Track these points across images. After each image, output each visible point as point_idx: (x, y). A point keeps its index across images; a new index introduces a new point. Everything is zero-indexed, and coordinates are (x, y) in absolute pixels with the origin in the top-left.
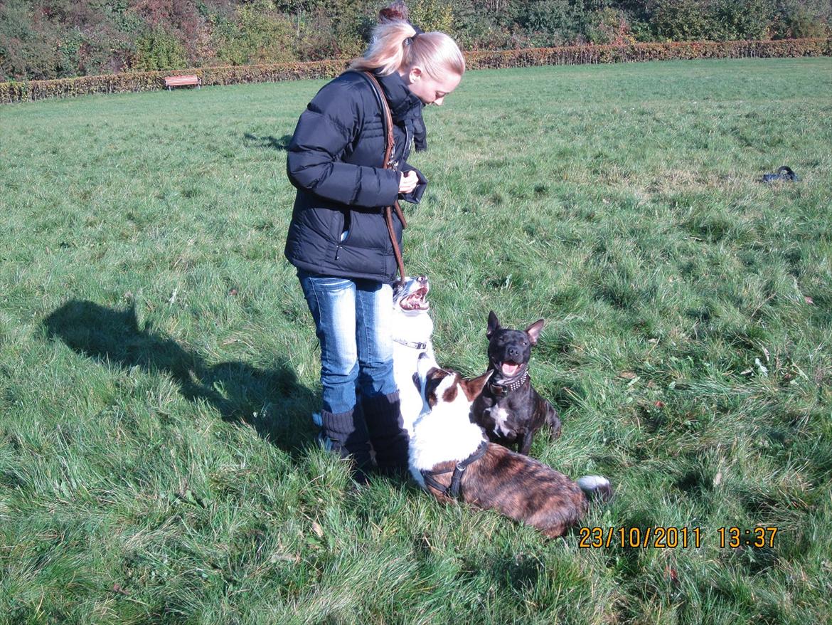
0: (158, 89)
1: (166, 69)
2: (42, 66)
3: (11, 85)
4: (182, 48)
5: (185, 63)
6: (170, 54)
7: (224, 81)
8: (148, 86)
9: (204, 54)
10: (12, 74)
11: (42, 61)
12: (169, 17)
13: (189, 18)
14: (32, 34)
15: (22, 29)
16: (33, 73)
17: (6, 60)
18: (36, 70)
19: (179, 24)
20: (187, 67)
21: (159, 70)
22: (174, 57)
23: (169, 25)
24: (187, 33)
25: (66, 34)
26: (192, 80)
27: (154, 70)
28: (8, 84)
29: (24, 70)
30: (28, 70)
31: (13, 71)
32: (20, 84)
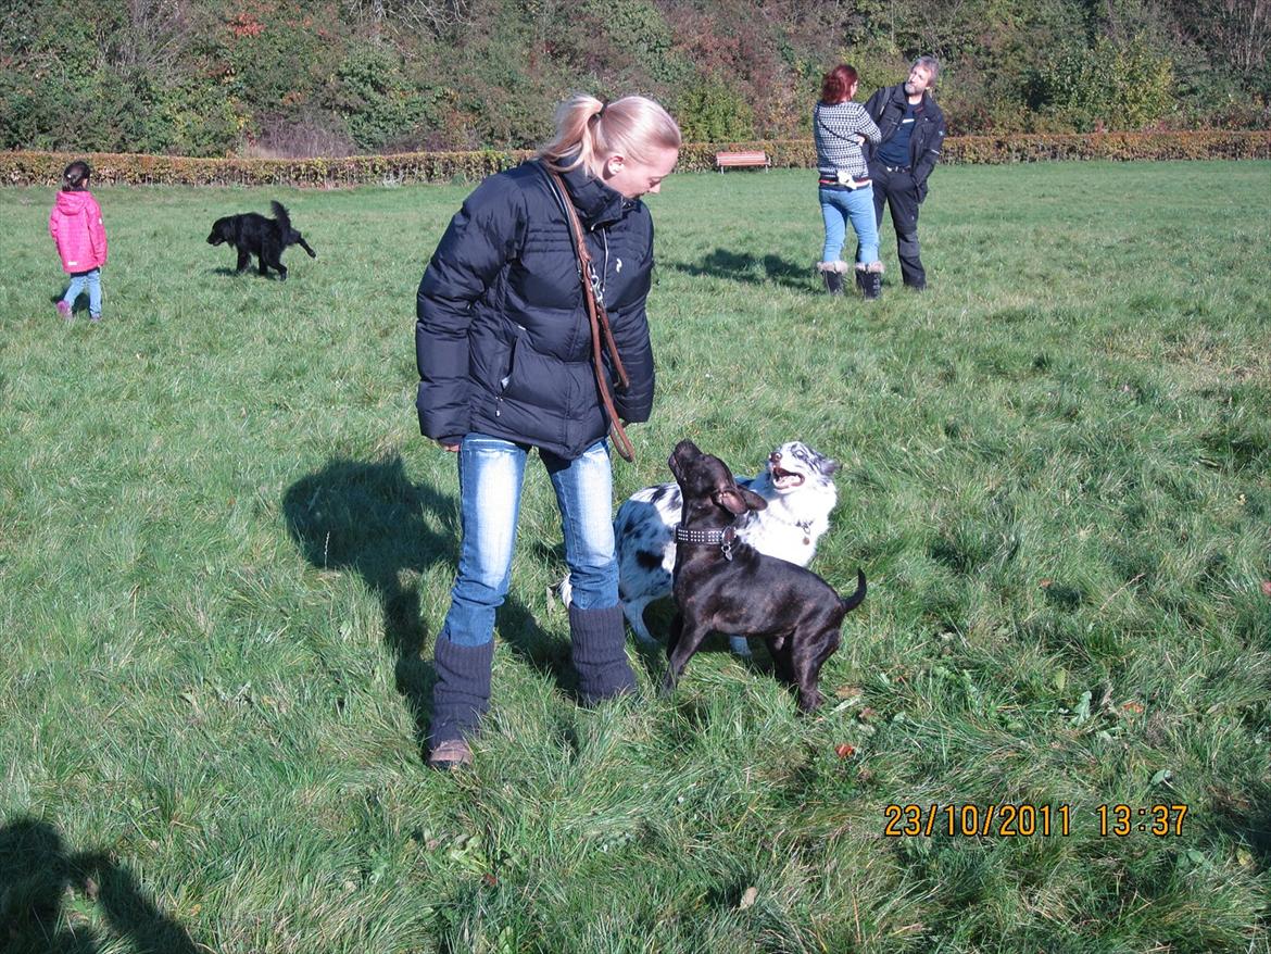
0: (705, 171)
1: (722, 141)
2: (535, 129)
3: (487, 155)
4: (748, 110)
5: (749, 132)
6: (729, 118)
7: (807, 162)
8: (691, 165)
9: (779, 121)
10: (489, 140)
11: (536, 122)
12: (732, 63)
13: (763, 65)
14: (523, 80)
15: (509, 73)
16: (520, 138)
17: (483, 117)
18: (526, 135)
19: (748, 72)
20: (754, 139)
21: (711, 142)
22: (735, 122)
23: (731, 74)
24: (759, 88)
25: (574, 82)
26: (758, 158)
27: (703, 140)
28: (481, 153)
29: (507, 133)
30: (514, 134)
31: (491, 135)
32: (501, 154)
